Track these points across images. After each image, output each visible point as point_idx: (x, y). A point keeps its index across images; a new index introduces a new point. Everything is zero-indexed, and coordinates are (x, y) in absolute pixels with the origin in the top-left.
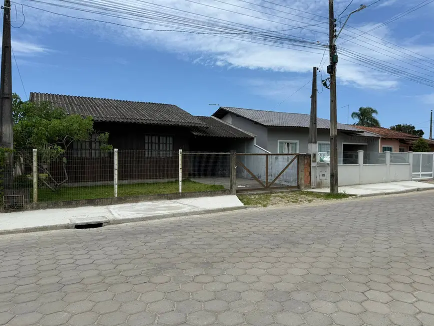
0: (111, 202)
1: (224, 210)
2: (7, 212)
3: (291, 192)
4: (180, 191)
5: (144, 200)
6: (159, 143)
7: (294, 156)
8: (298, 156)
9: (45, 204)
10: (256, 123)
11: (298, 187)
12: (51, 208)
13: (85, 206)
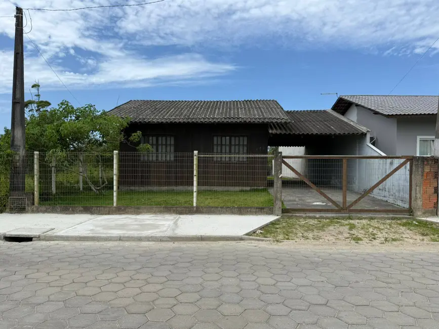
0: (109, 212)
1: (202, 239)
2: (11, 213)
3: (393, 219)
4: (195, 204)
5: (146, 212)
6: (230, 145)
7: (402, 161)
8: (412, 159)
9: (43, 208)
10: (376, 113)
11: (410, 211)
12: (49, 212)
13: (82, 213)
